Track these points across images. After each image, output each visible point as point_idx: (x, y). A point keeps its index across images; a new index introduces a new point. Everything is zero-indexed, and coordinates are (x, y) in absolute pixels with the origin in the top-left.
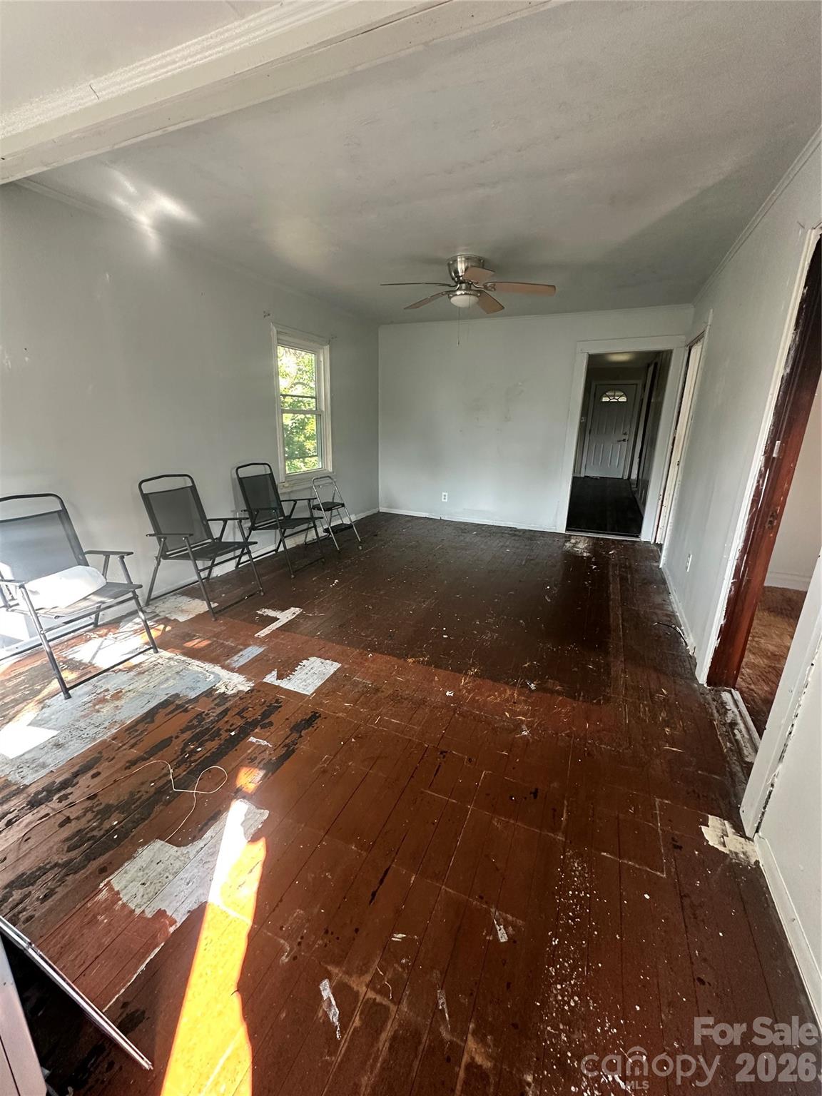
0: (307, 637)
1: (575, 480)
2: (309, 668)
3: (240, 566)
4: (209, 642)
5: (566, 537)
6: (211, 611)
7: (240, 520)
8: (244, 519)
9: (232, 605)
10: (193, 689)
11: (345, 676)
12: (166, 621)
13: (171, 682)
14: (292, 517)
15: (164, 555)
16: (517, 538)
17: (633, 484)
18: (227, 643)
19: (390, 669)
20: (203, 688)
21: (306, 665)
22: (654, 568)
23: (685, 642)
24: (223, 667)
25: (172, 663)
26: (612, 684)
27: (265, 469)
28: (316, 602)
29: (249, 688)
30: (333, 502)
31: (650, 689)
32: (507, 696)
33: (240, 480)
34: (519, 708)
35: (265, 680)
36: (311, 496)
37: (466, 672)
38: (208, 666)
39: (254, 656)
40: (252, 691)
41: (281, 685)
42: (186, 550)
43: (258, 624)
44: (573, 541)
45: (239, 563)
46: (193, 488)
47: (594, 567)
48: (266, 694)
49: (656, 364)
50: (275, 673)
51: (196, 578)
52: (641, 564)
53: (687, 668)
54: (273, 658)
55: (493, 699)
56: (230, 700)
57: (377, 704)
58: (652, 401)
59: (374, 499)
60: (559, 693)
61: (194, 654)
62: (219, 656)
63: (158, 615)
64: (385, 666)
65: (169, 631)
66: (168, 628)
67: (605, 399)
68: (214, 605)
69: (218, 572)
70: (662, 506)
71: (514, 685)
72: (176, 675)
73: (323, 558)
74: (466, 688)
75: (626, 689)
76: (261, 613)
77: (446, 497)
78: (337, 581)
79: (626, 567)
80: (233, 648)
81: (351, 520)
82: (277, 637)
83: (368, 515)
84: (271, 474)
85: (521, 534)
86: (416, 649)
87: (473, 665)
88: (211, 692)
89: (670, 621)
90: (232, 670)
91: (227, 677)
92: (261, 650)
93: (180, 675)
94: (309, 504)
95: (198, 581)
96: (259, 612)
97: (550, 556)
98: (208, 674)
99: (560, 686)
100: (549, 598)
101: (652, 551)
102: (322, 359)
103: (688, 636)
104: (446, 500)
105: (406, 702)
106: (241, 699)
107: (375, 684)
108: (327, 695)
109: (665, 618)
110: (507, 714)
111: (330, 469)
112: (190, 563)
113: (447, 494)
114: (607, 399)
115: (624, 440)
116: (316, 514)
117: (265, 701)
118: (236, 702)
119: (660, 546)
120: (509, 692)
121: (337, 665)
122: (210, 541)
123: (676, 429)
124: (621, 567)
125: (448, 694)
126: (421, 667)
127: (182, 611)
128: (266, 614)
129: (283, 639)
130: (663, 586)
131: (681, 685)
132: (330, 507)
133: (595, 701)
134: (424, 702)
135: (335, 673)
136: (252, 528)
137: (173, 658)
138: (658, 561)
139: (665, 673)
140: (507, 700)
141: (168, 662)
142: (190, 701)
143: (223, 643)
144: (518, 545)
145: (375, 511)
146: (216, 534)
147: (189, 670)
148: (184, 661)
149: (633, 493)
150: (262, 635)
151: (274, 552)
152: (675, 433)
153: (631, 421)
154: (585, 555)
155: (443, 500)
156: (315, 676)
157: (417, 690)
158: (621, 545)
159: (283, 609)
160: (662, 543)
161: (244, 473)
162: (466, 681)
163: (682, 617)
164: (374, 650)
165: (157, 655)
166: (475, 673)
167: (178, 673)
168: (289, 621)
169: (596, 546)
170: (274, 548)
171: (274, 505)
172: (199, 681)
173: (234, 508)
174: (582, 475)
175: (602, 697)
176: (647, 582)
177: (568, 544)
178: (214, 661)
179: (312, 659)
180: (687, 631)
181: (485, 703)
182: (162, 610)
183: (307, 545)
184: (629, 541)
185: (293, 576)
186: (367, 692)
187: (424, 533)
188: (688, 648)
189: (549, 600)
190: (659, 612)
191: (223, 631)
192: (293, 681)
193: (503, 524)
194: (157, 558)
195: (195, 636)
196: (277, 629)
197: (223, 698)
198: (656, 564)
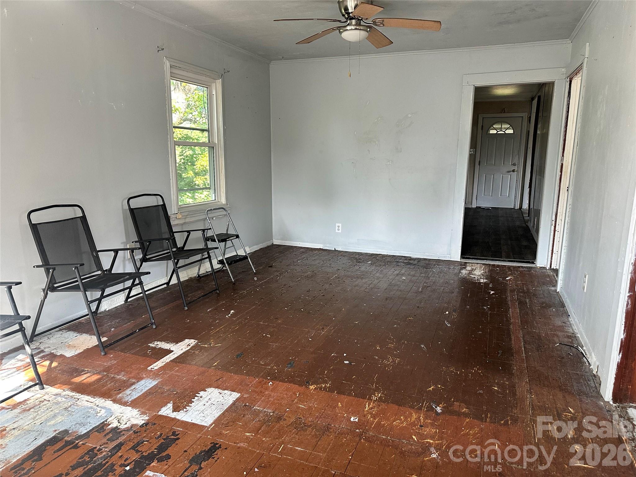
0: (203, 368)
1: (467, 211)
2: (207, 399)
3: (129, 300)
4: (99, 377)
5: (461, 265)
6: (100, 346)
7: (132, 250)
8: (136, 249)
9: (123, 338)
10: (83, 425)
11: (246, 405)
12: (52, 357)
13: (59, 419)
14: (185, 249)
15: (51, 287)
16: (412, 267)
17: (525, 213)
18: (118, 377)
19: (291, 396)
20: (94, 423)
21: (204, 396)
22: (551, 293)
23: (588, 362)
24: (115, 401)
25: (59, 399)
26: (519, 405)
27: (157, 200)
28: (212, 333)
29: (143, 422)
30: (227, 234)
31: (556, 408)
32: (413, 419)
33: (132, 211)
34: (427, 431)
35: (160, 413)
36: (205, 227)
37: (370, 397)
38: (100, 401)
39: (147, 389)
40: (147, 424)
41: (177, 418)
42: (77, 281)
43: (150, 357)
44: (469, 268)
45: (128, 297)
46: (84, 219)
47: (492, 292)
48: (162, 427)
49: (539, 98)
50: (170, 405)
51: (86, 311)
52: (538, 289)
53: (592, 387)
54: (168, 390)
55: (400, 423)
56: (124, 434)
57: (279, 433)
58: (538, 132)
59: (268, 232)
60: (466, 415)
61: (82, 389)
62: (110, 390)
63: (42, 351)
64: (286, 394)
65: (55, 367)
66: (54, 364)
67: (493, 132)
68: (104, 339)
69: (107, 305)
70: (555, 231)
71: (420, 409)
72: (64, 412)
73: (217, 290)
74: (371, 413)
75: (533, 409)
76: (153, 346)
77: (340, 228)
78: (232, 311)
79: (523, 292)
80: (124, 382)
81: (245, 252)
82: (172, 369)
83: (262, 247)
84: (164, 205)
85: (416, 262)
86: (317, 375)
87: (377, 390)
88: (103, 427)
89: (572, 342)
90: (125, 404)
91: (120, 411)
92: (154, 383)
93: (69, 411)
94: (204, 235)
95: (88, 315)
96: (151, 345)
97: (447, 283)
98: (99, 409)
99: (466, 408)
100: (449, 322)
101: (549, 276)
102: (214, 93)
103: (591, 355)
104: (340, 231)
105: (310, 429)
106: (135, 432)
107: (276, 412)
108: (227, 425)
109: (566, 340)
110: (414, 437)
111: (223, 201)
112: (79, 295)
113: (340, 225)
114: (495, 132)
115: (513, 171)
116: (210, 244)
117: (161, 434)
118: (130, 436)
119: (556, 271)
120: (414, 416)
121: (236, 395)
122: (99, 272)
123: (563, 156)
124: (518, 292)
125: (352, 419)
126: (323, 393)
127: (69, 346)
128: (159, 346)
129: (177, 371)
130: (562, 309)
131: (587, 404)
132: (224, 238)
133: (502, 422)
134: (328, 428)
135: (234, 404)
136: (144, 260)
137: (60, 394)
138: (555, 285)
139: (570, 393)
140: (413, 424)
141: (55, 398)
142: (80, 437)
143: (114, 377)
144: (412, 273)
145: (269, 243)
146: (106, 266)
147: (77, 405)
148: (72, 397)
149: (526, 222)
150: (156, 368)
151: (165, 286)
152: (562, 160)
153: (519, 154)
154: (482, 281)
155: (337, 231)
156: (213, 407)
157: (321, 417)
158: (517, 271)
159: (177, 340)
160: (558, 268)
161: (135, 204)
162: (371, 406)
163: (583, 338)
164: (274, 379)
165: (43, 391)
166: (379, 398)
167: (66, 409)
168: (183, 353)
169: (492, 274)
170: (166, 281)
171: (167, 236)
172: (89, 417)
173: (125, 240)
174: (474, 206)
175: (509, 418)
176: (546, 306)
177: (464, 272)
178: (106, 395)
179: (210, 390)
180: (589, 352)
181: (392, 428)
182: (47, 346)
183: (199, 278)
184: (525, 267)
185: (186, 308)
186: (268, 421)
187: (319, 263)
188: (592, 367)
189: (449, 325)
190: (560, 334)
191: (113, 365)
192: (190, 413)
193: (397, 254)
194: (44, 290)
195: (83, 371)
196: (171, 361)
197: (116, 432)
198: (553, 288)
